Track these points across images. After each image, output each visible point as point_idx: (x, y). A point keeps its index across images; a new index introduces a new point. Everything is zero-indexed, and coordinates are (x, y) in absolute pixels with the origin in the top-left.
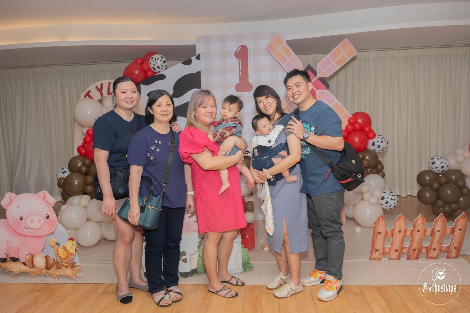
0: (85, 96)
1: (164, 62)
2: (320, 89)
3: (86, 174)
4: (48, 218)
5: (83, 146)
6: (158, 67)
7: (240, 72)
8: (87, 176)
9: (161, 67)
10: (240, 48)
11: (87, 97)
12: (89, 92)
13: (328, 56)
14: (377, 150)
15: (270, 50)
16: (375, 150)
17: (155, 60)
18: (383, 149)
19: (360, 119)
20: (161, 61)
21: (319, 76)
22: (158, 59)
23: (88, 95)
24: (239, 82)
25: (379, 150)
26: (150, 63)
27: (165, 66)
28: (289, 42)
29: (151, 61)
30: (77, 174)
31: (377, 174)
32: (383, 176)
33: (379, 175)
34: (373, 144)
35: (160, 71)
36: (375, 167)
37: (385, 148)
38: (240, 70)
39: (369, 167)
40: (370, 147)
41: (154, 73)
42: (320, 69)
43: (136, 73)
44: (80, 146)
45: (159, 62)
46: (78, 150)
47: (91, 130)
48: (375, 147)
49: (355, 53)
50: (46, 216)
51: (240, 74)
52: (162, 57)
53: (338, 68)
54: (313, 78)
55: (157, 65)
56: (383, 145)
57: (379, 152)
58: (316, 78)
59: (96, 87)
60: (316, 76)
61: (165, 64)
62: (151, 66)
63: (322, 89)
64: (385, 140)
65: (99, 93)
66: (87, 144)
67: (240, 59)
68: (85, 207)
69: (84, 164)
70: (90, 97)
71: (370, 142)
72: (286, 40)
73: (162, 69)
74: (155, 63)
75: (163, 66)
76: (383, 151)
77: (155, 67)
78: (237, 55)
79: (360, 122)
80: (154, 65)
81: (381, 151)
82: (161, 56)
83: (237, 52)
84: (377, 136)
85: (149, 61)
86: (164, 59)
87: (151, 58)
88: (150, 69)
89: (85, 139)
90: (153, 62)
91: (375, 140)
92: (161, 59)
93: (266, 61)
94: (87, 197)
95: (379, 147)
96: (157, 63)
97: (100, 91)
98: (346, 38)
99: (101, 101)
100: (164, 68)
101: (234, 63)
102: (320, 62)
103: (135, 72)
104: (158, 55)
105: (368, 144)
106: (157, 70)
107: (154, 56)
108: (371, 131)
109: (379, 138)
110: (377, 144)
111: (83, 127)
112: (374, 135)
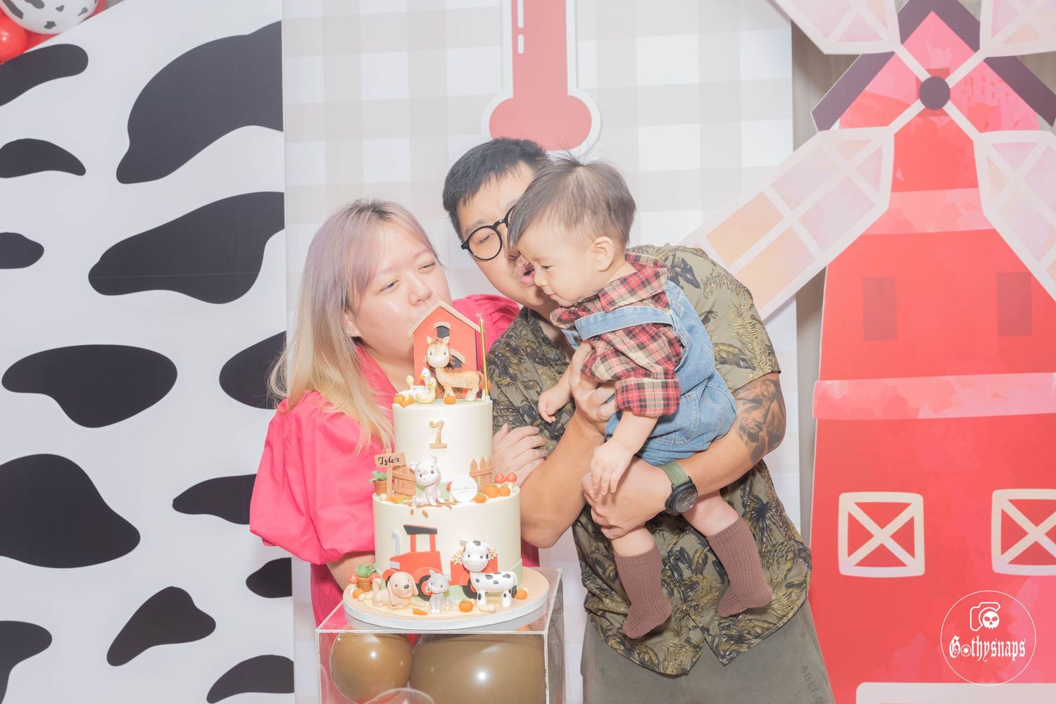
2: (998, 128)
7: (521, 38)
24: (511, 96)
38: (520, 25)
42: (995, 5)
51: (521, 49)
54: (960, 60)
58: (976, 60)
60: (976, 47)
63: (1016, 126)
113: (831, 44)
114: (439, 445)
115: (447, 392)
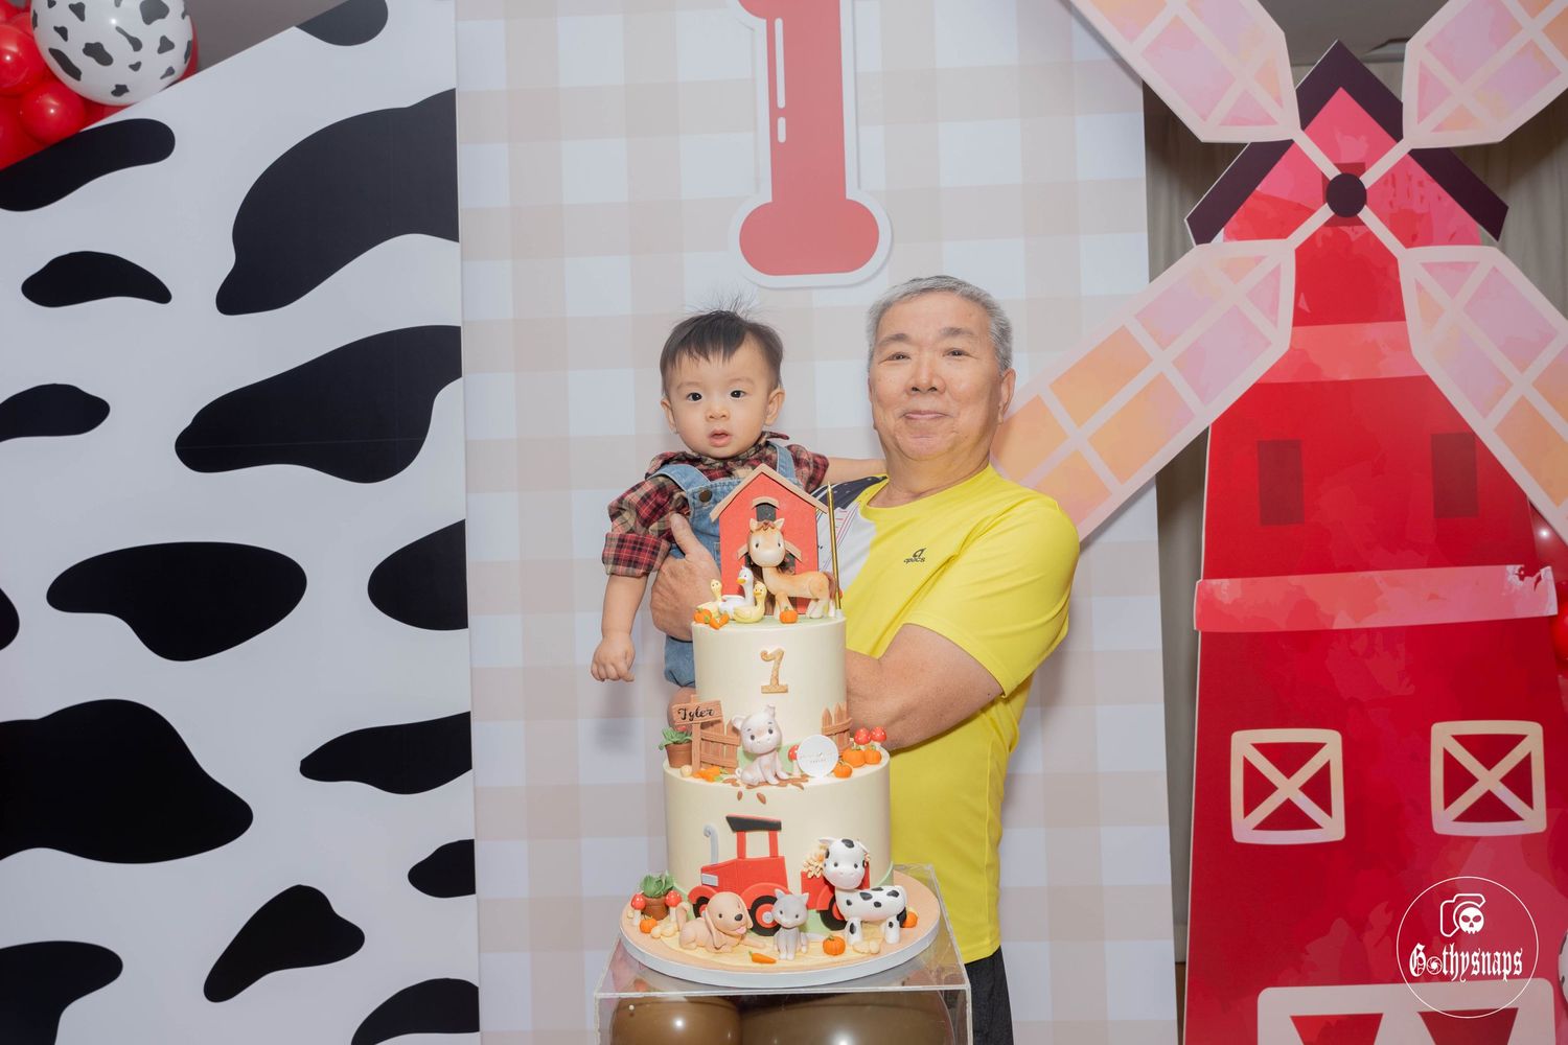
1: (153, 9)
2: (1428, 242)
6: (98, 54)
7: (782, 122)
9: (117, 49)
21: (1420, 132)
24: (769, 199)
38: (781, 103)
42: (1424, 83)
51: (782, 138)
54: (1378, 153)
58: (1398, 152)
60: (1397, 135)
63: (1453, 239)
67: (779, 24)
73: (134, 68)
75: (135, 42)
77: (74, 53)
80: (62, 32)
90: (52, 3)
93: (981, 30)
96: (77, 8)
102: (1430, 30)
106: (96, 77)
113: (1208, 129)
114: (776, 687)
115: (783, 604)
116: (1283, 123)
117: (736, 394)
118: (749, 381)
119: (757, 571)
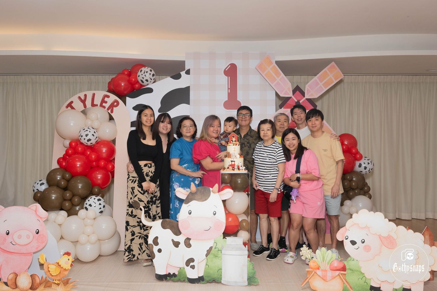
0: (67, 107)
1: (153, 75)
3: (65, 189)
4: (38, 233)
5: (64, 158)
6: (147, 80)
7: (229, 90)
8: (66, 191)
9: (149, 80)
10: (230, 66)
11: (69, 108)
12: (72, 102)
13: (316, 78)
14: (364, 171)
15: (260, 69)
16: (362, 172)
17: (144, 73)
18: (369, 170)
19: (346, 141)
20: (150, 74)
21: (307, 96)
22: (147, 72)
23: (70, 105)
24: (227, 100)
25: (366, 172)
26: (138, 75)
27: (154, 79)
28: (277, 63)
29: (139, 73)
30: (55, 188)
31: (364, 195)
32: (370, 197)
33: (366, 196)
34: (360, 166)
35: (148, 84)
36: (362, 189)
37: (372, 169)
38: (229, 88)
39: (357, 188)
40: (357, 168)
41: (142, 86)
42: (308, 90)
43: (123, 85)
44: (60, 158)
45: (147, 75)
46: (59, 162)
47: (74, 142)
48: (362, 169)
49: (342, 76)
50: (36, 231)
51: (229, 92)
52: (151, 71)
53: (325, 90)
54: (302, 99)
55: (145, 78)
56: (369, 167)
57: (366, 174)
58: (304, 99)
59: (80, 98)
60: (304, 97)
61: (154, 77)
62: (139, 79)
64: (371, 162)
65: (82, 104)
66: (69, 157)
67: (229, 77)
68: (60, 225)
69: (63, 178)
70: (73, 108)
71: (357, 163)
72: (275, 61)
73: (150, 82)
74: (143, 76)
75: (151, 79)
76: (369, 172)
77: (144, 80)
78: (226, 73)
79: (346, 143)
80: (143, 78)
81: (368, 172)
82: (150, 69)
83: (226, 70)
84: (364, 158)
85: (137, 73)
86: (153, 72)
87: (140, 71)
88: (138, 82)
89: (67, 151)
90: (142, 75)
91: (362, 162)
92: (150, 72)
93: (255, 79)
94: (64, 213)
95: (365, 168)
96: (145, 75)
97: (84, 102)
98: (333, 62)
99: (84, 112)
100: (153, 81)
101: (224, 80)
102: (309, 84)
103: (121, 84)
104: (147, 67)
105: (355, 165)
106: (145, 83)
107: (143, 69)
108: (357, 152)
109: (365, 159)
110: (363, 165)
111: (64, 139)
112: (361, 157)
113: (282, 95)
114: (235, 151)
115: (235, 144)
116: (290, 94)
117: (230, 126)
118: (231, 125)
119: (233, 141)
